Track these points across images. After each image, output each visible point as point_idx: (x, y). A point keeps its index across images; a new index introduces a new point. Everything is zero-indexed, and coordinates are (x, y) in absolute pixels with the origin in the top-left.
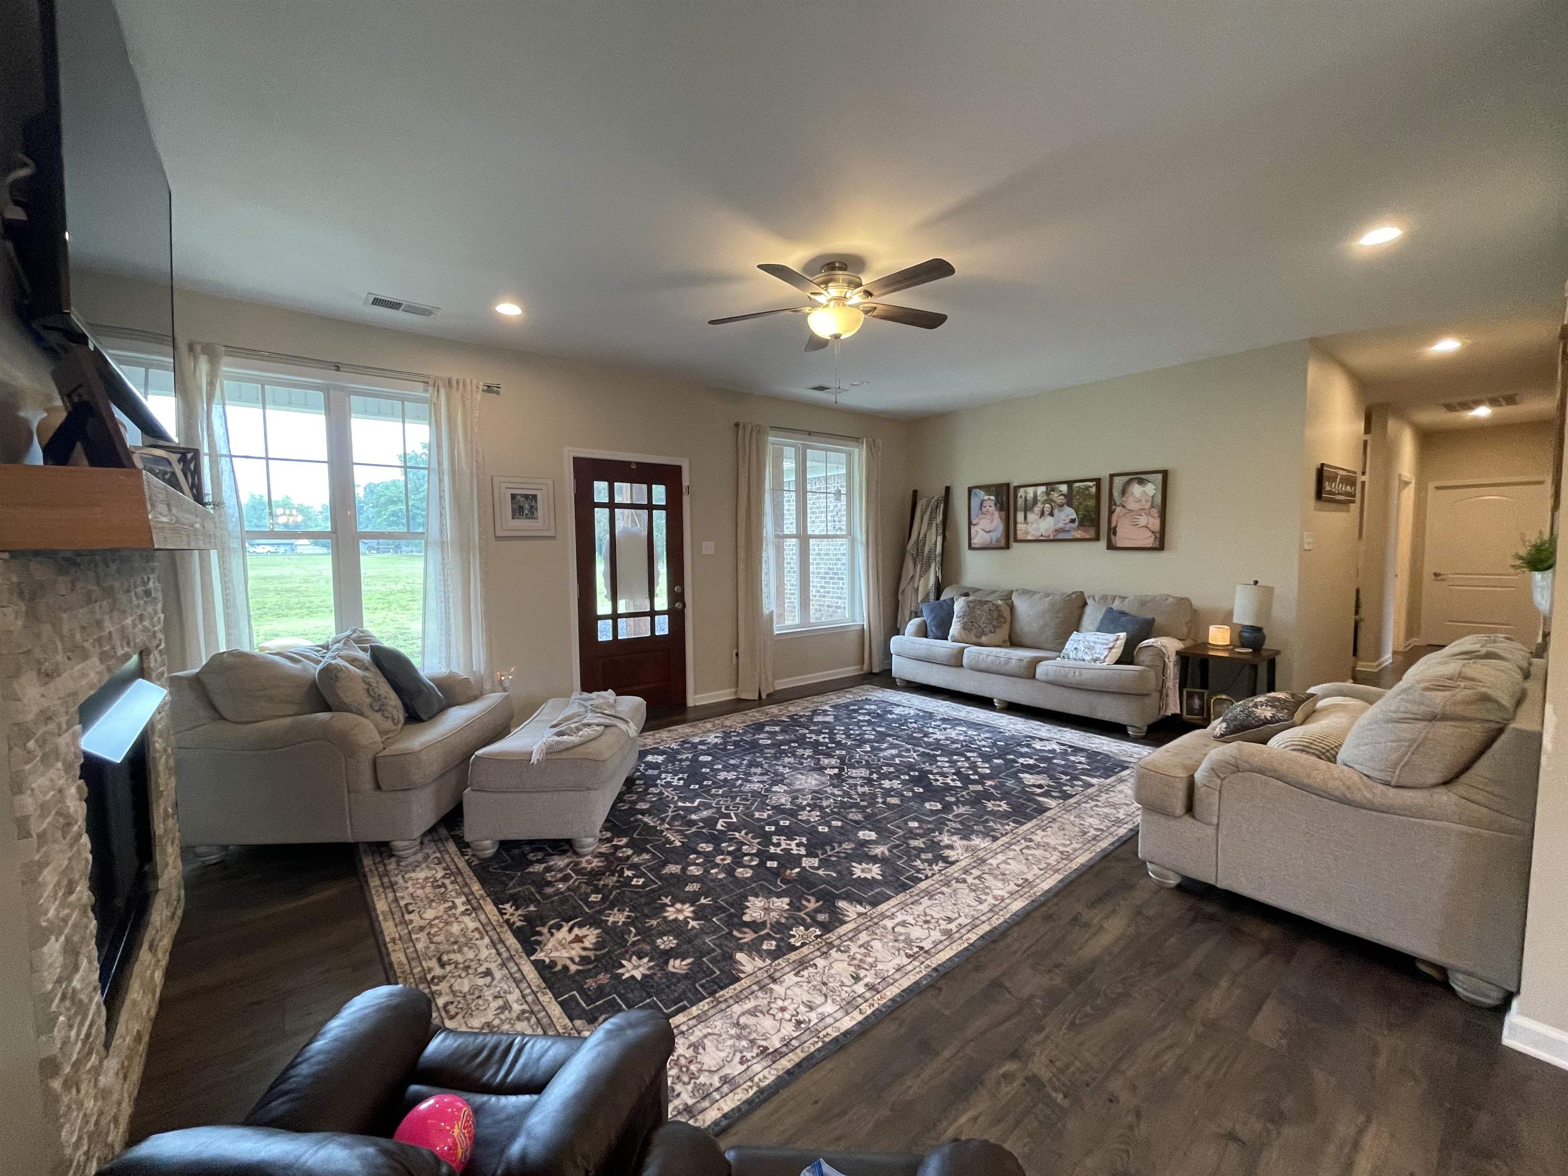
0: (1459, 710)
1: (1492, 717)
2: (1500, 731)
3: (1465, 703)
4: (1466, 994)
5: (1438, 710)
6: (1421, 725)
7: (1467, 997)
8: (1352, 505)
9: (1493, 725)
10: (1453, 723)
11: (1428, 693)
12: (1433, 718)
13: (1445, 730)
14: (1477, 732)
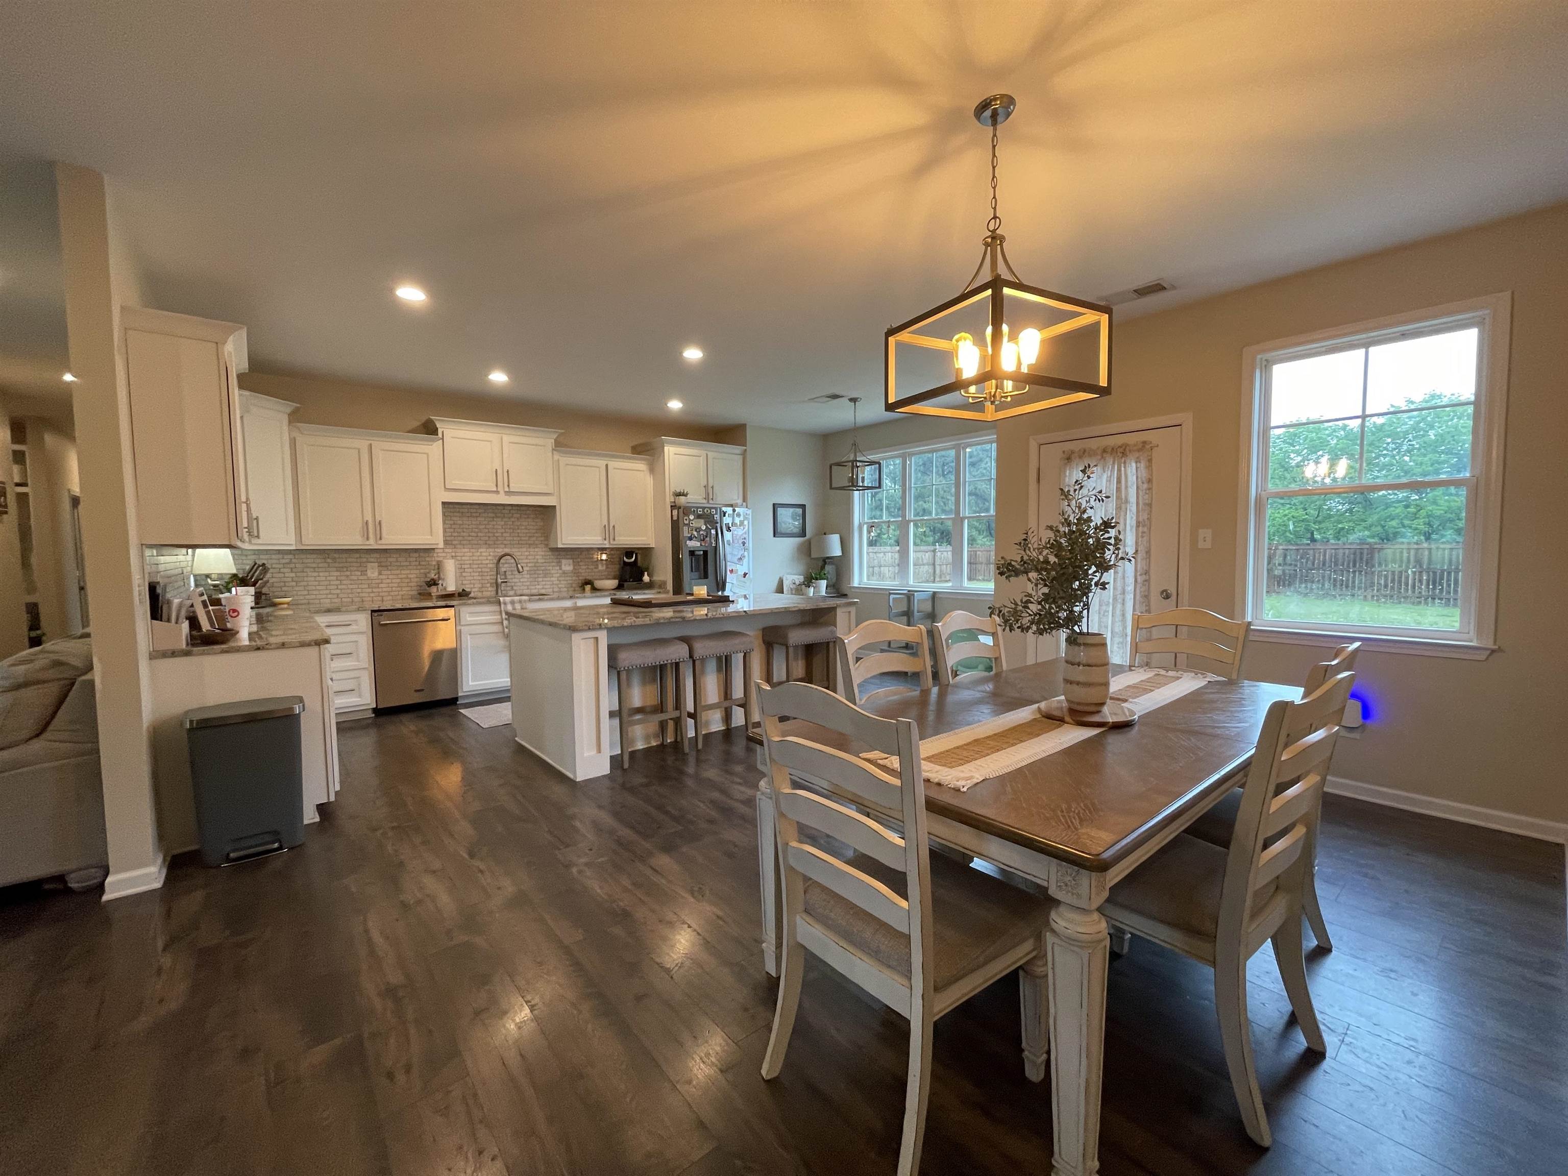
0: (41, 676)
1: (65, 676)
2: (73, 684)
3: (43, 669)
4: (80, 885)
5: (21, 680)
6: (9, 694)
7: (83, 887)
8: (5, 516)
9: (67, 682)
10: (35, 687)
11: (13, 668)
12: (18, 687)
13: (28, 694)
14: (53, 689)
